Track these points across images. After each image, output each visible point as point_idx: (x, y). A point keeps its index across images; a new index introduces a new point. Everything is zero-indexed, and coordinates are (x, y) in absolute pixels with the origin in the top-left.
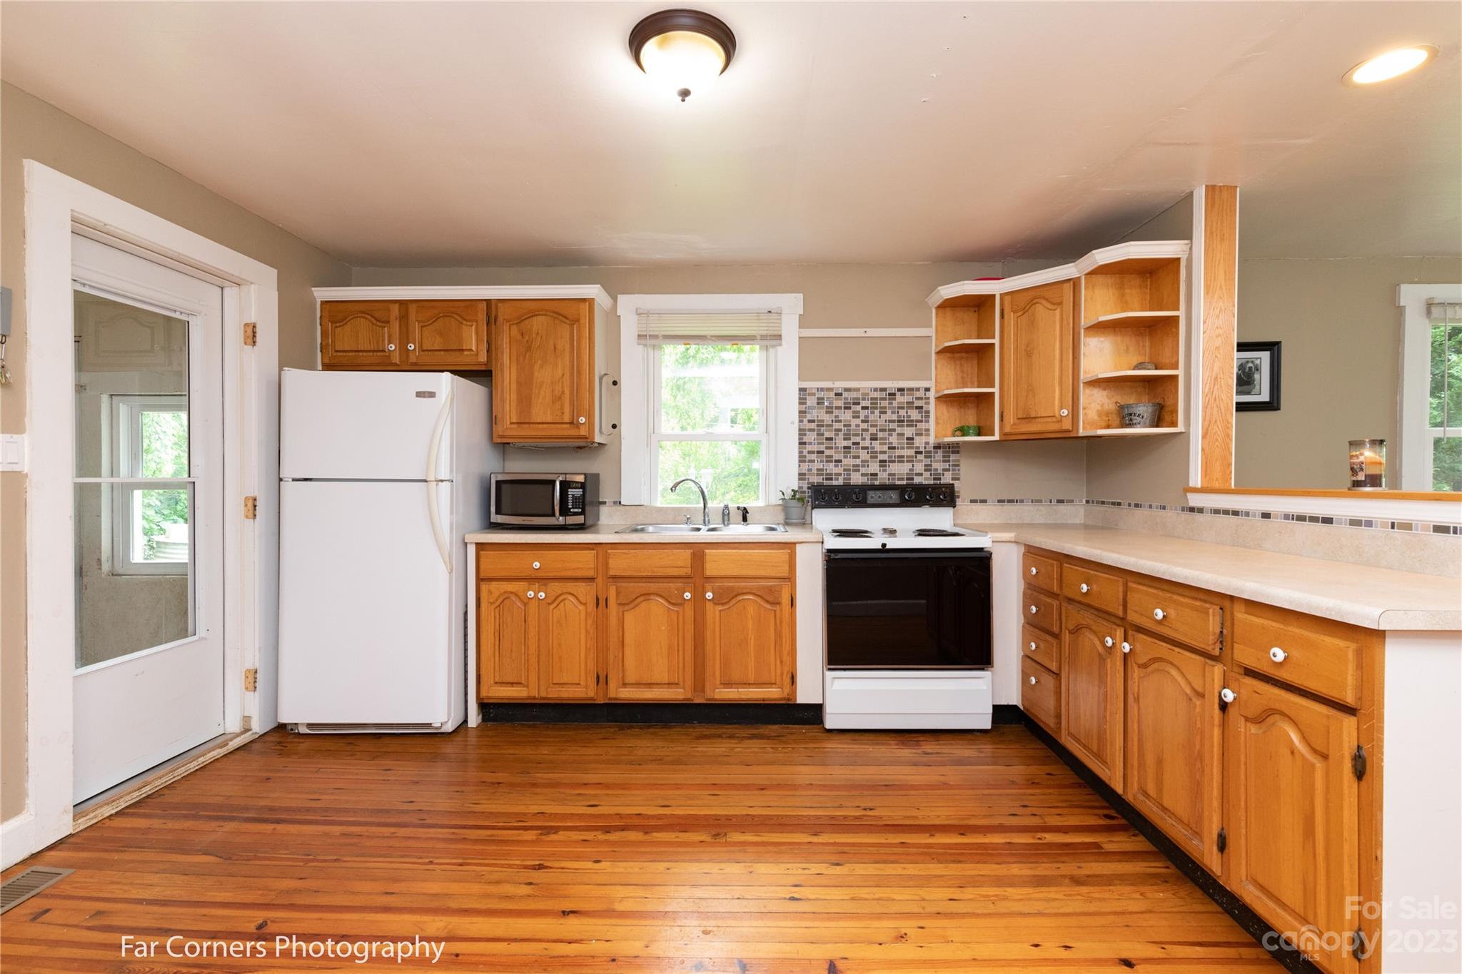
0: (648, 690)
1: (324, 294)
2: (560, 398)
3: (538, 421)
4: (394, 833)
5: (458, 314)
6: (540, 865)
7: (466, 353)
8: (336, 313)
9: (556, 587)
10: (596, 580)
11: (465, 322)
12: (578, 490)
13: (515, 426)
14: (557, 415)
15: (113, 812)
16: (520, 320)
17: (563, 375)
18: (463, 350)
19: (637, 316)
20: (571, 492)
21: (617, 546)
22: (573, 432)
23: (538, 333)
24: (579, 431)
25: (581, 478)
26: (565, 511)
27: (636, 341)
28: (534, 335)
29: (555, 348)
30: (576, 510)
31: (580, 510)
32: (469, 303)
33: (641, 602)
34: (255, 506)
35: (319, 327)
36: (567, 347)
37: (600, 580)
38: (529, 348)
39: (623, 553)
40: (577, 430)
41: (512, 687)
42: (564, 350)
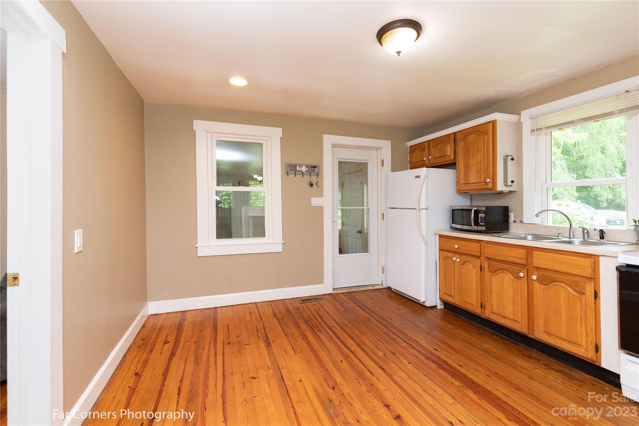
0: (504, 319)
1: (410, 144)
2: (480, 171)
3: (472, 183)
4: (377, 324)
5: (445, 141)
6: (394, 353)
7: (447, 156)
8: (413, 149)
9: (465, 258)
10: (480, 257)
11: (447, 144)
12: (483, 214)
13: (463, 185)
14: (479, 179)
15: (342, 292)
16: (465, 137)
17: (481, 160)
18: (446, 156)
19: (531, 120)
20: (480, 215)
21: (489, 242)
22: (485, 187)
23: (471, 143)
24: (488, 186)
25: (484, 209)
26: (477, 224)
27: (530, 133)
28: (470, 144)
29: (478, 148)
30: (482, 224)
31: (484, 224)
32: (448, 136)
33: (500, 273)
34: (383, 216)
35: (409, 155)
36: (483, 147)
37: (482, 258)
38: (468, 150)
39: (491, 246)
40: (487, 185)
41: (450, 297)
42: (481, 148)
